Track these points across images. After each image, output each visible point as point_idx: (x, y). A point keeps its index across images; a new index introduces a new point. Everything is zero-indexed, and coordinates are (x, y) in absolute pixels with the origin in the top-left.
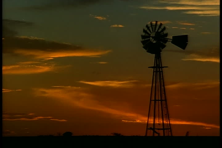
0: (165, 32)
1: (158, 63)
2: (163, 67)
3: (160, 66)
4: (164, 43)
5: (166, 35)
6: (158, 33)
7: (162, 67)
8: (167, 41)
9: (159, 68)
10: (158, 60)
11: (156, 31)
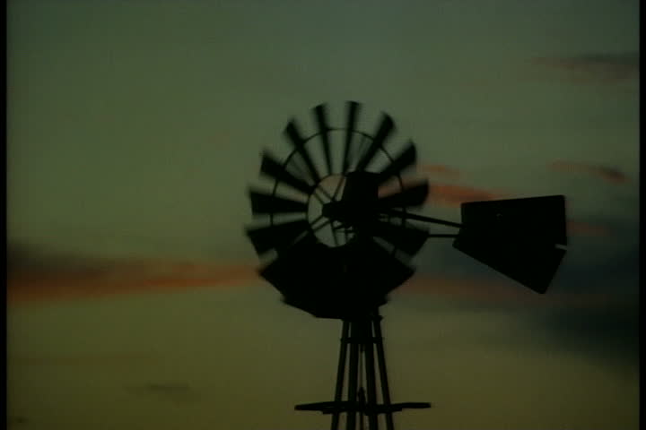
0: (412, 176)
1: (363, 382)
2: (400, 407)
3: (380, 401)
4: (401, 256)
5: (420, 193)
6: (360, 182)
7: (390, 409)
8: (423, 236)
9: (372, 410)
10: (363, 357)
11: (352, 169)
